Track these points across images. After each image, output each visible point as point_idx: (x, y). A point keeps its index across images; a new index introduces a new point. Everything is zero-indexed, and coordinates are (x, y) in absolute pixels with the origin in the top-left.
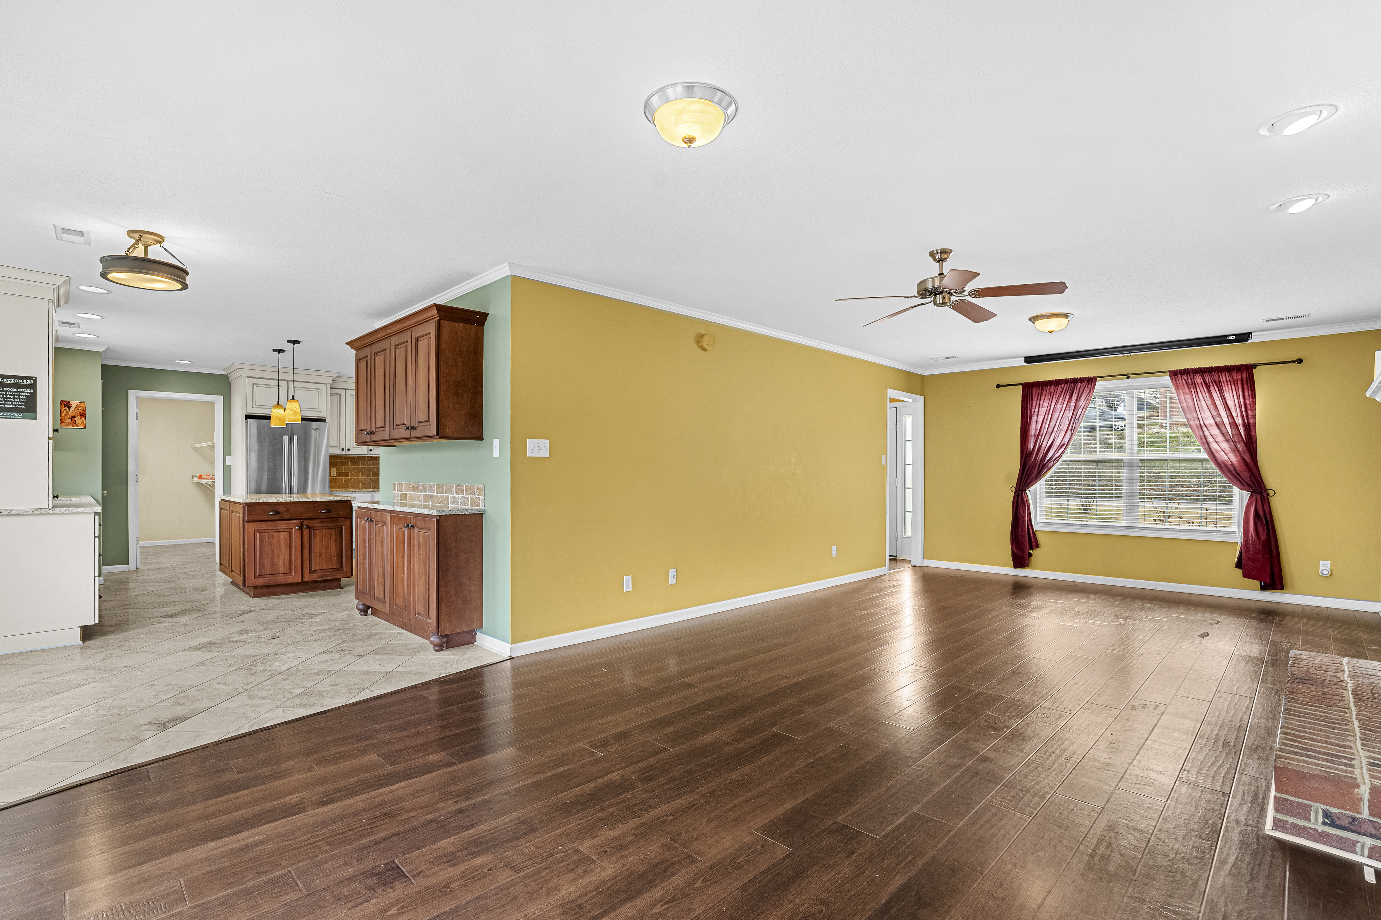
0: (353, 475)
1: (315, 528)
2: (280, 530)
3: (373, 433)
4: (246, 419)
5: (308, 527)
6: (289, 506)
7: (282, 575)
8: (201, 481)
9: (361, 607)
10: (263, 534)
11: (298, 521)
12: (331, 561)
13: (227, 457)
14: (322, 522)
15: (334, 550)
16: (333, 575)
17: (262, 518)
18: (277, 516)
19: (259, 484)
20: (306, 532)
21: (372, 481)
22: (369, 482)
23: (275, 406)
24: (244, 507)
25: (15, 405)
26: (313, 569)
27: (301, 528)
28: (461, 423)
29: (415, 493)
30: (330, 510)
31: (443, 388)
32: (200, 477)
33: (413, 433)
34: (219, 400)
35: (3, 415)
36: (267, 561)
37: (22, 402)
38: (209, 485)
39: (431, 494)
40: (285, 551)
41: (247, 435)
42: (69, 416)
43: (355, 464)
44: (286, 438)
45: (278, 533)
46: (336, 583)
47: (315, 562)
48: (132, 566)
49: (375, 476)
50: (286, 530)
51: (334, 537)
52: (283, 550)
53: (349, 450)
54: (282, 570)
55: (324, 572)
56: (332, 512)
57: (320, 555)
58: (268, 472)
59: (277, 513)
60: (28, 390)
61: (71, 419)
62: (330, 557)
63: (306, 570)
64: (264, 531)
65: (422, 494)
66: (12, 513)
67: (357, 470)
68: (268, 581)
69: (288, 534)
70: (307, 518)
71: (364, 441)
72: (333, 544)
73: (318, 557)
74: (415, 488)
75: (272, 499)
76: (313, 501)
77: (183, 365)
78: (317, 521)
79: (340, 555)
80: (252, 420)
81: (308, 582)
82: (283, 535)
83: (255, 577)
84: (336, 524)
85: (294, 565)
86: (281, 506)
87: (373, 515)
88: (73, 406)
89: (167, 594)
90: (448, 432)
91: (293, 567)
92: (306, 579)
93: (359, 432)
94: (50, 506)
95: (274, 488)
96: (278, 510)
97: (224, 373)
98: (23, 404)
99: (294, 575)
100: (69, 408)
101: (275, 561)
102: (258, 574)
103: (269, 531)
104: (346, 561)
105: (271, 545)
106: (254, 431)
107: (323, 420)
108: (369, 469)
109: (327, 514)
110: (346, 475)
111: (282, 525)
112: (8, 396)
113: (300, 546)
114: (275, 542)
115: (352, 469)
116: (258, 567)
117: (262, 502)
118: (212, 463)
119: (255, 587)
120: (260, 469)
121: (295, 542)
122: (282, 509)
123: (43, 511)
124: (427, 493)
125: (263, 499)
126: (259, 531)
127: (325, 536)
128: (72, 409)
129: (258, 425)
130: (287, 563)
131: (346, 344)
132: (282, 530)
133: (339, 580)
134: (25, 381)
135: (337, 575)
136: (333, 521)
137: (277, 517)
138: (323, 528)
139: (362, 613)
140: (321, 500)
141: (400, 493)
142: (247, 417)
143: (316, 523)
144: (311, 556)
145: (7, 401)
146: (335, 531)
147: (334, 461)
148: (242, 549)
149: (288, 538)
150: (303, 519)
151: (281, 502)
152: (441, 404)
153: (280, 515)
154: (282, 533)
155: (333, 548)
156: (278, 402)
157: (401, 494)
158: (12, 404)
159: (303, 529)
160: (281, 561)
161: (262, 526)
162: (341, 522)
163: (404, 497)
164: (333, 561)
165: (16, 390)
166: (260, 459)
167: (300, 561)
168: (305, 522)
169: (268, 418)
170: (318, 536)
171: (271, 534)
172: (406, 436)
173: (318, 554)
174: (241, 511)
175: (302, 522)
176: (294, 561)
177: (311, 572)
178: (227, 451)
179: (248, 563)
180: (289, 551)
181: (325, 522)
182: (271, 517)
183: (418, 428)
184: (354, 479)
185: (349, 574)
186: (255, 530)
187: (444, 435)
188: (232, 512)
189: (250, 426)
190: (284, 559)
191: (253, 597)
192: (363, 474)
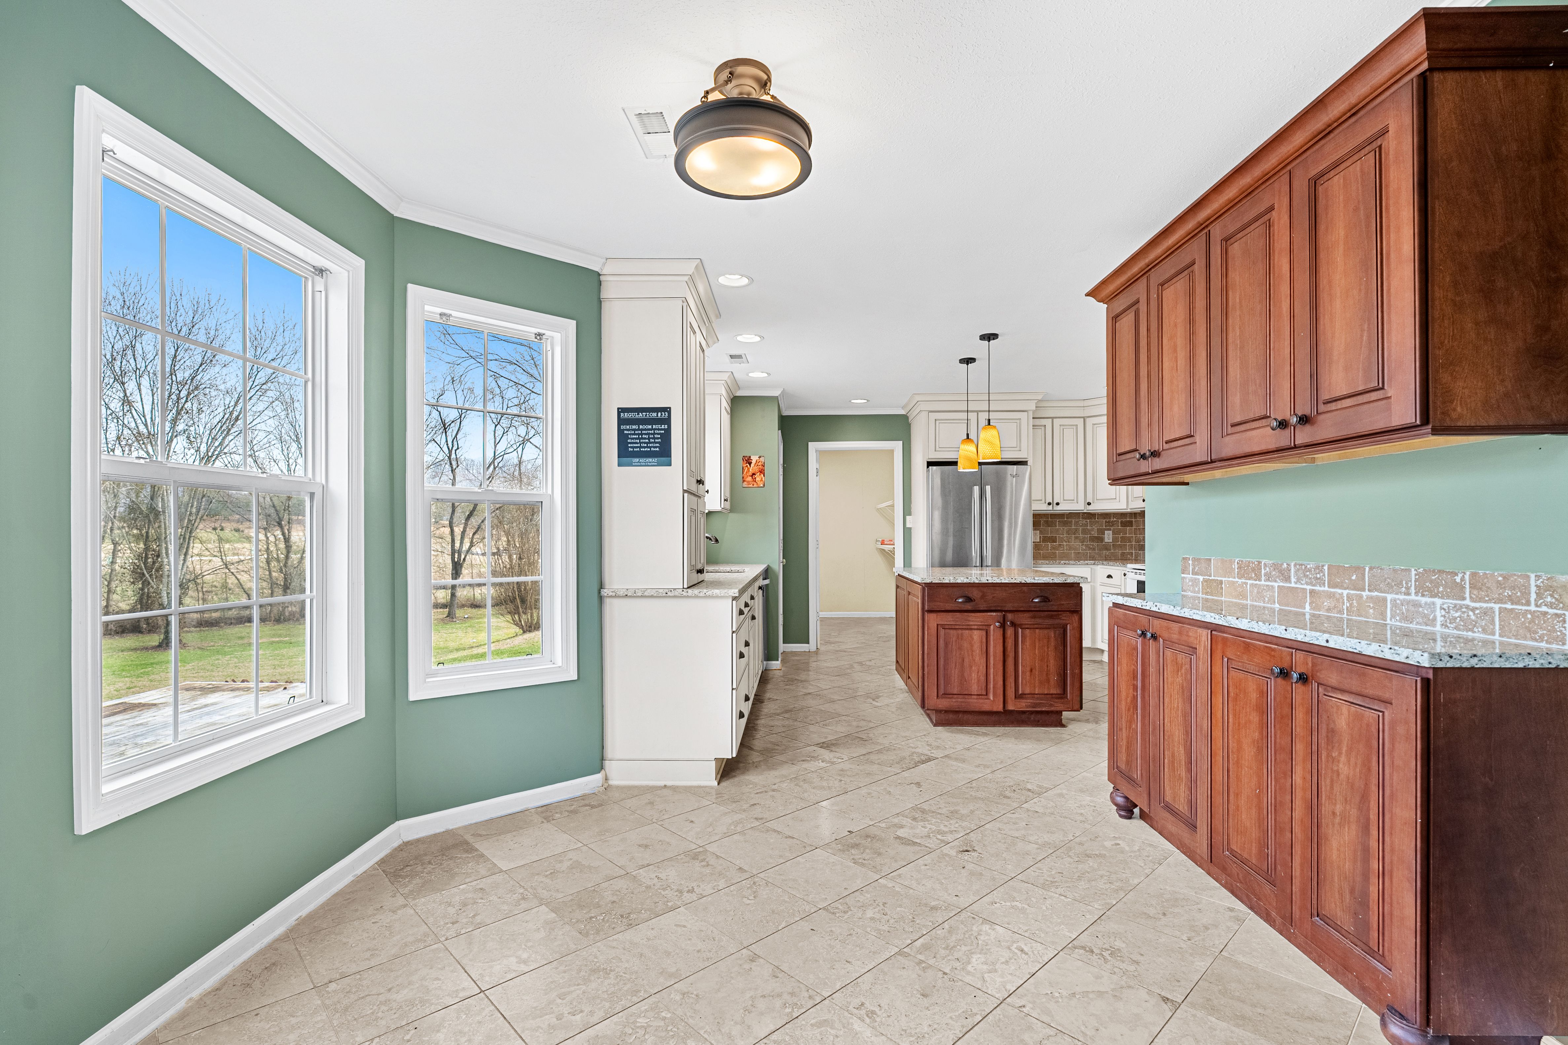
0: (1062, 540)
1: (1023, 627)
2: (973, 627)
3: (1155, 454)
4: (928, 467)
5: (1013, 624)
6: (985, 590)
7: (975, 697)
8: (883, 547)
9: (1120, 800)
10: (948, 631)
11: (999, 614)
12: (1048, 681)
13: (908, 518)
14: (1034, 617)
15: (1053, 664)
16: (1051, 705)
17: (949, 606)
18: (968, 604)
19: (943, 552)
20: (1010, 632)
21: (1090, 549)
22: (1085, 550)
23: (963, 441)
24: (923, 589)
25: (650, 447)
26: (1020, 692)
27: (1003, 626)
28: (1503, 381)
29: (1249, 582)
30: (1047, 598)
31: (1442, 278)
32: (883, 543)
33: (1303, 435)
34: (898, 446)
35: (639, 462)
36: (955, 673)
37: (657, 443)
38: (891, 552)
39: (1309, 587)
40: (980, 660)
41: (930, 488)
42: (750, 473)
43: (1065, 524)
44: (976, 489)
45: (970, 632)
46: (1054, 717)
47: (1024, 682)
48: (812, 646)
49: (1093, 541)
50: (981, 627)
51: (1053, 644)
52: (977, 659)
53: (1058, 504)
54: (975, 689)
55: (1038, 699)
56: (1049, 601)
57: (1031, 670)
58: (954, 536)
59: (969, 599)
60: (663, 427)
61: (752, 476)
62: (1047, 674)
63: (1011, 693)
64: (950, 627)
65: (1276, 585)
66: (646, 594)
67: (1068, 533)
68: (955, 704)
69: (984, 633)
70: (1012, 609)
71: (1132, 473)
72: (1052, 654)
73: (1028, 674)
74: (1250, 570)
75: (962, 578)
76: (1021, 583)
77: (859, 406)
78: (1027, 615)
79: (1062, 672)
80: (935, 468)
81: (1012, 712)
82: (977, 635)
83: (938, 696)
84: (1057, 621)
85: (992, 683)
86: (974, 589)
87: (1157, 625)
88: (754, 462)
89: (836, 697)
90: (1460, 412)
91: (992, 686)
92: (1011, 707)
93: (1116, 456)
94: (686, 586)
95: (961, 561)
96: (970, 595)
97: (903, 412)
98: (658, 445)
99: (992, 698)
100: (750, 464)
101: (966, 675)
102: (941, 692)
103: (957, 627)
104: (1072, 684)
105: (960, 648)
106: (938, 481)
107: (1023, 463)
108: (1084, 532)
109: (1042, 604)
110: (1053, 540)
111: (976, 619)
112: (644, 436)
113: (1002, 654)
114: (966, 645)
115: (1061, 531)
116: (942, 682)
117: (948, 582)
118: (892, 524)
119: (938, 711)
120: (945, 532)
121: (995, 647)
122: (975, 594)
123: (676, 593)
124: (1293, 585)
125: (950, 576)
126: (944, 627)
127: (1039, 640)
128: (752, 465)
129: (942, 473)
130: (983, 678)
131: (1087, 295)
132: (976, 627)
133: (1060, 713)
134: (659, 414)
135: (1058, 706)
136: (1051, 617)
137: (968, 606)
138: (1036, 626)
139: (1122, 813)
140: (1033, 581)
141: (1201, 578)
142: (930, 464)
143: (1024, 619)
144: (1018, 671)
145: (642, 443)
146: (1055, 634)
147: (1040, 520)
148: (920, 652)
149: (984, 640)
150: (1005, 611)
151: (974, 583)
152: (1435, 329)
153: (972, 604)
154: (976, 632)
155: (1052, 662)
156: (968, 435)
157: (1205, 581)
158: (647, 447)
159: (1007, 627)
160: (974, 676)
161: (947, 619)
162: (1065, 618)
163: (1212, 587)
164: (1052, 682)
165: (650, 427)
166: (944, 520)
167: (1002, 678)
168: (1010, 616)
169: (955, 463)
170: (1028, 639)
171: (960, 632)
172: (1272, 446)
173: (1028, 669)
174: (920, 595)
175: (1004, 615)
176: (992, 676)
177: (1018, 696)
178: (907, 510)
179: (928, 673)
180: (985, 661)
181: (1040, 617)
182: (960, 605)
183: (1321, 418)
184: (1063, 545)
185: (1077, 706)
186: (938, 625)
187: (1448, 423)
188: (909, 593)
189: (932, 476)
190: (978, 672)
191: (935, 725)
192: (1076, 538)
